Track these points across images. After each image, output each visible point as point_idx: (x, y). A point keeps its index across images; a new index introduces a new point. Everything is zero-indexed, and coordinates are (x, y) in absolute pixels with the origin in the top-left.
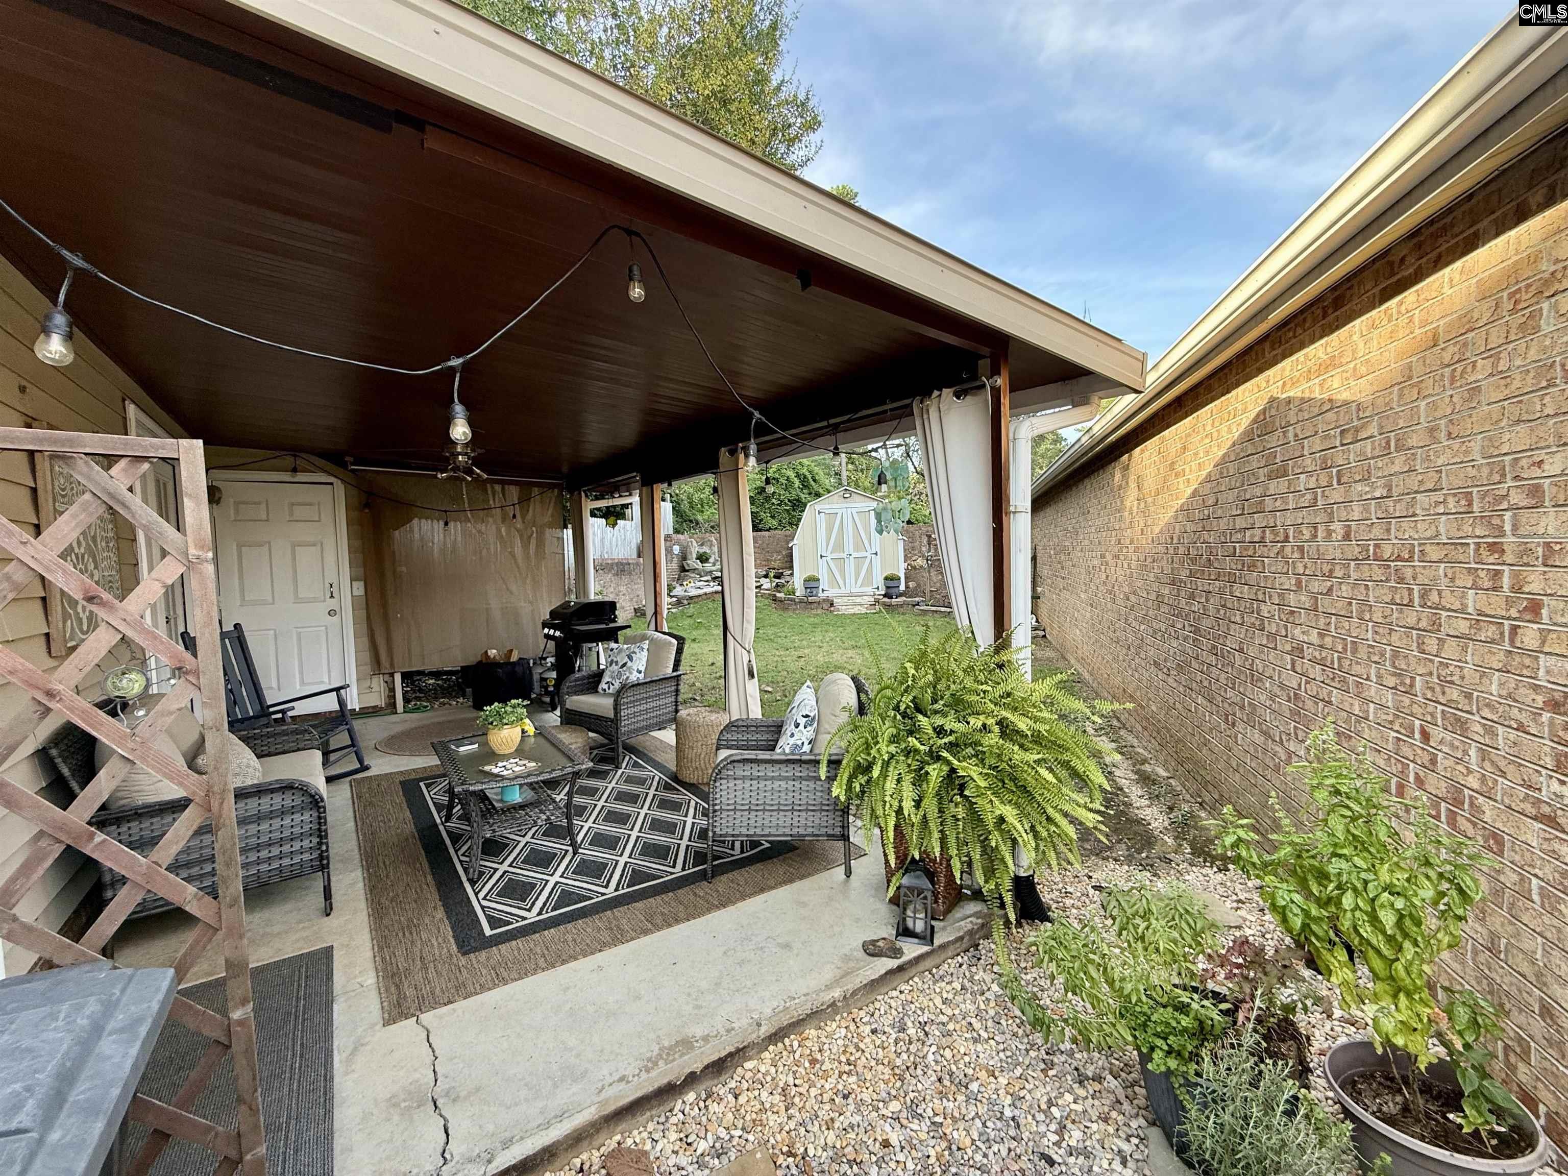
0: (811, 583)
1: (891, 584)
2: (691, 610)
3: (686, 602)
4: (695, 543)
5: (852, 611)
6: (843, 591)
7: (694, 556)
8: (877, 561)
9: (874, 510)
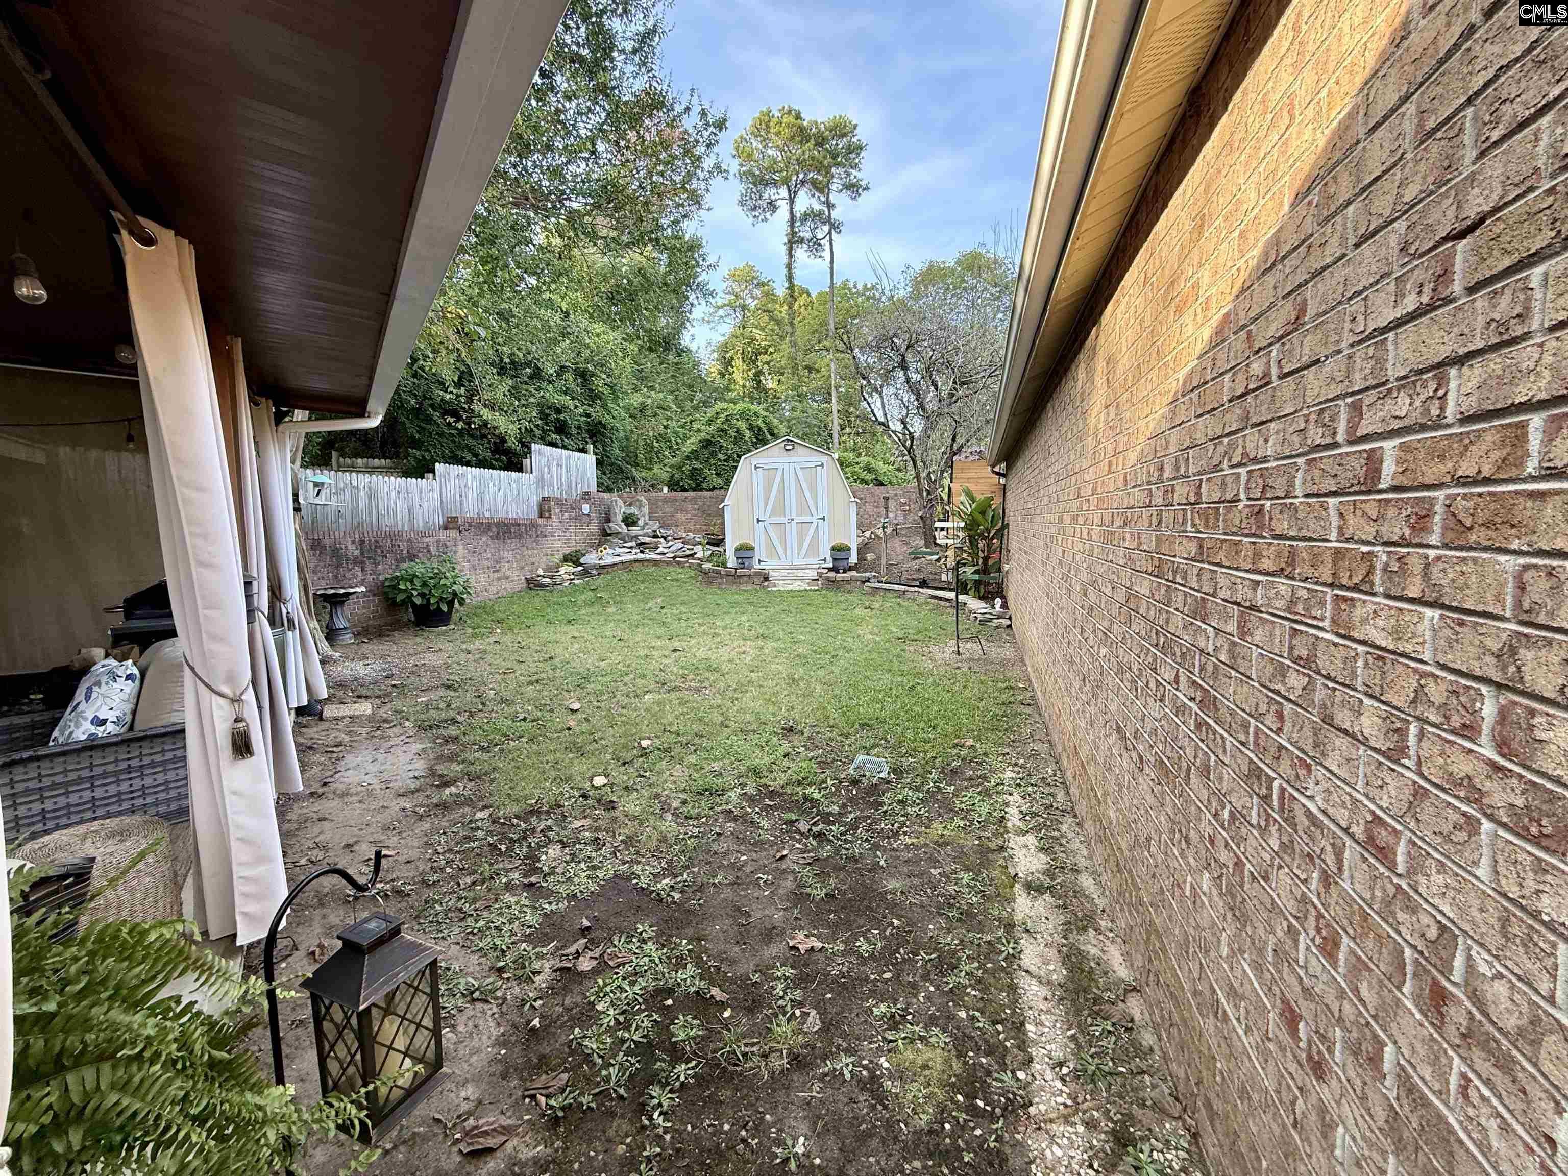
0: (745, 551)
1: (839, 555)
2: (600, 581)
3: (595, 572)
4: (622, 504)
5: (790, 587)
6: (785, 562)
7: (620, 518)
8: (824, 527)
9: (822, 465)
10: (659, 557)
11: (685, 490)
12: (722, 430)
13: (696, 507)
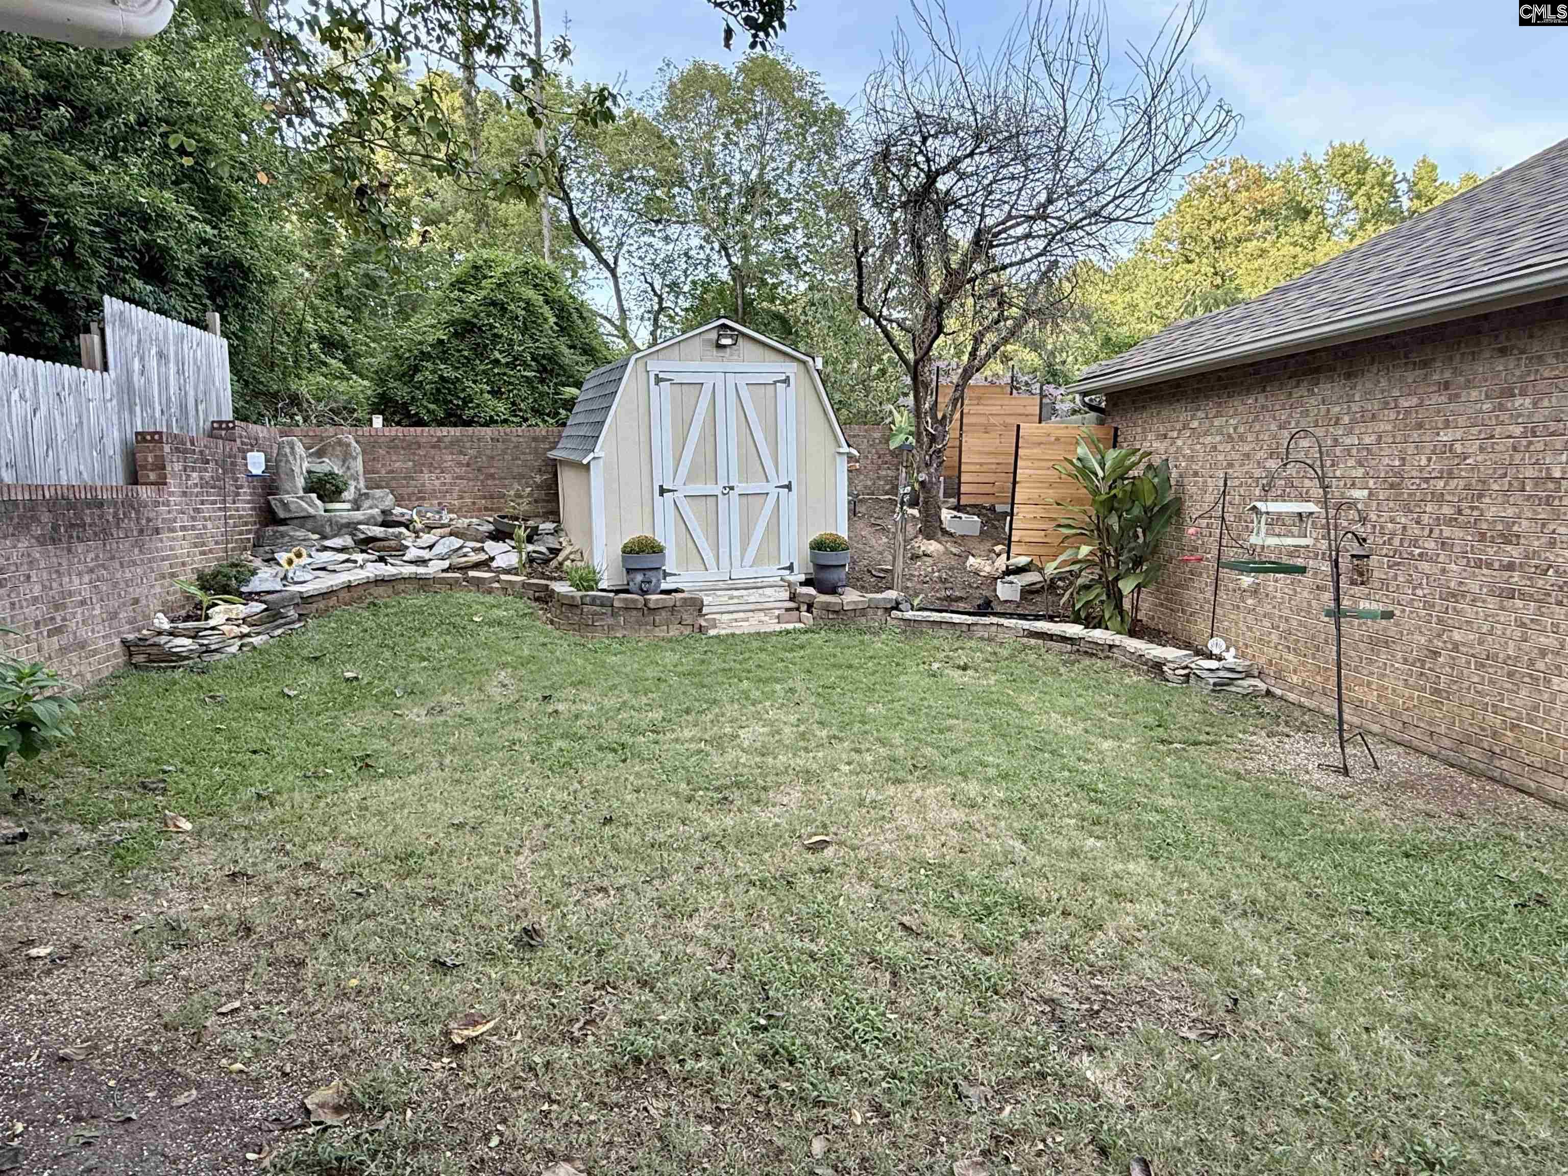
0: (642, 555)
1: (830, 558)
2: (314, 634)
3: (292, 613)
4: (300, 449)
5: (748, 627)
6: (713, 574)
7: (300, 482)
8: (791, 503)
9: (786, 381)
10: (412, 569)
11: (420, 423)
12: (494, 303)
13: (464, 459)
